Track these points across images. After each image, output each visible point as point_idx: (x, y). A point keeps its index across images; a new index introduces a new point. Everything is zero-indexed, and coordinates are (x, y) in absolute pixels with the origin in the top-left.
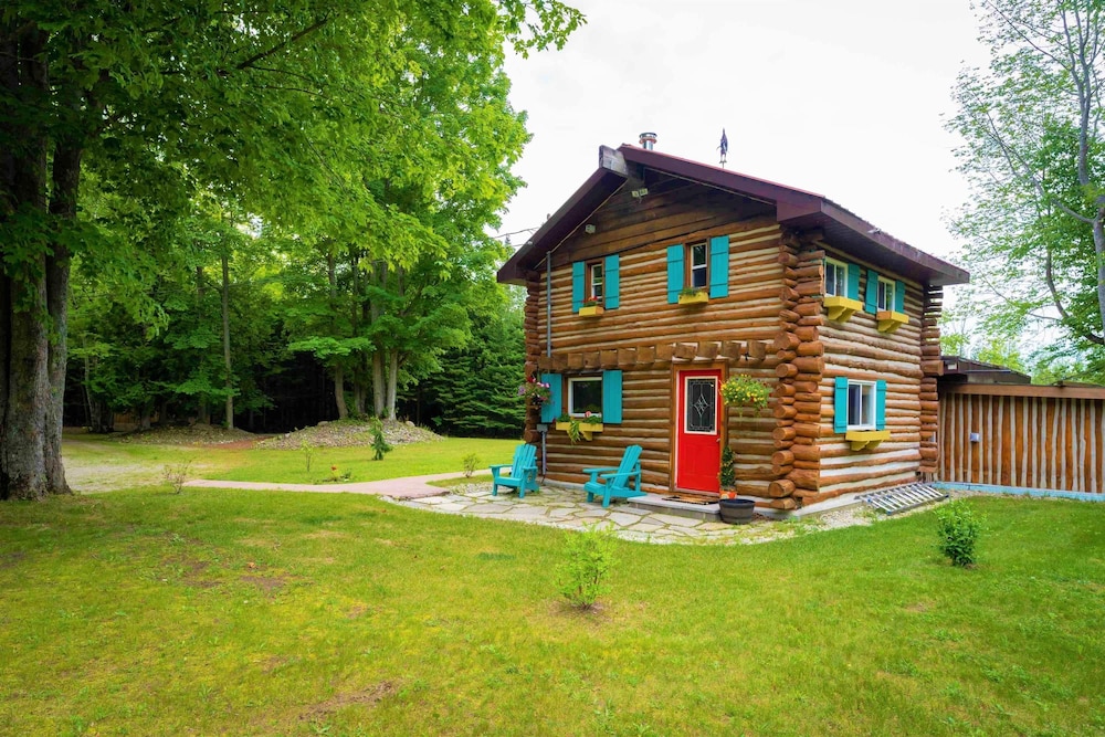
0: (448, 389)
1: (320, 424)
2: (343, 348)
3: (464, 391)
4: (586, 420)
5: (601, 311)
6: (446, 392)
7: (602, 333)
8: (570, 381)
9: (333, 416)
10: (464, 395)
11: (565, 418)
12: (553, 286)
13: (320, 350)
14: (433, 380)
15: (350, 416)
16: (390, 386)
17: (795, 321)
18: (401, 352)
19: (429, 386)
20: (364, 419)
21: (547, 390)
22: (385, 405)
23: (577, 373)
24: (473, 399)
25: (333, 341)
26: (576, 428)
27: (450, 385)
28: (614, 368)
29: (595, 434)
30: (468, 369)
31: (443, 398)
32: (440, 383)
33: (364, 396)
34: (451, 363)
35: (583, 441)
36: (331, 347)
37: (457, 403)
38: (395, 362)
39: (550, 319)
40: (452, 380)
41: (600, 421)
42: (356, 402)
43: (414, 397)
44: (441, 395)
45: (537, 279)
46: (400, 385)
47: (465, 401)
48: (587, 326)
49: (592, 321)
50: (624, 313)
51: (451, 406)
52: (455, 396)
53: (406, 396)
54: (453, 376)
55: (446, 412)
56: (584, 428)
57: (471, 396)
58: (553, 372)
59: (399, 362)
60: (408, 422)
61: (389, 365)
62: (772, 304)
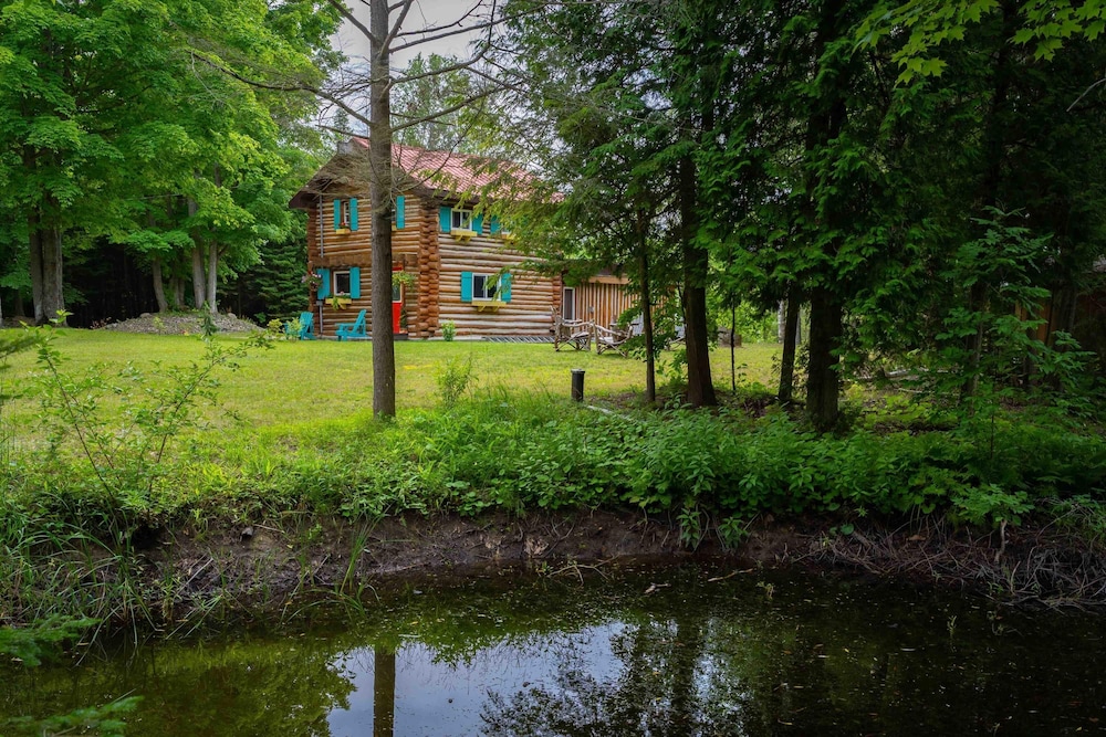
0: (272, 282)
1: (142, 315)
2: (163, 241)
3: (290, 284)
4: (341, 297)
5: (348, 231)
6: (270, 286)
7: (350, 244)
8: (335, 273)
9: (154, 308)
10: (290, 289)
11: (331, 297)
12: (324, 213)
13: (142, 244)
14: (254, 272)
15: (170, 309)
16: (210, 279)
17: (428, 244)
18: (220, 244)
19: (252, 279)
20: (185, 311)
21: (319, 279)
22: (206, 297)
23: (337, 269)
24: (300, 293)
25: (154, 235)
26: (336, 302)
27: (273, 277)
28: (355, 265)
29: (348, 305)
30: (294, 260)
31: (266, 292)
32: (263, 275)
33: (183, 289)
34: (275, 253)
35: (340, 310)
36: (153, 241)
37: (281, 298)
38: (215, 254)
39: (321, 234)
40: (277, 272)
41: (349, 297)
42: (176, 294)
43: (235, 291)
44: (264, 288)
45: (315, 207)
46: (219, 279)
47: (291, 295)
48: (342, 240)
49: (344, 237)
50: (360, 233)
51: (275, 301)
52: (281, 290)
53: (225, 290)
54: (278, 267)
55: (271, 307)
56: (340, 301)
57: (296, 290)
58: (325, 268)
59: (219, 254)
60: (230, 314)
61: (208, 257)
62: (416, 234)
